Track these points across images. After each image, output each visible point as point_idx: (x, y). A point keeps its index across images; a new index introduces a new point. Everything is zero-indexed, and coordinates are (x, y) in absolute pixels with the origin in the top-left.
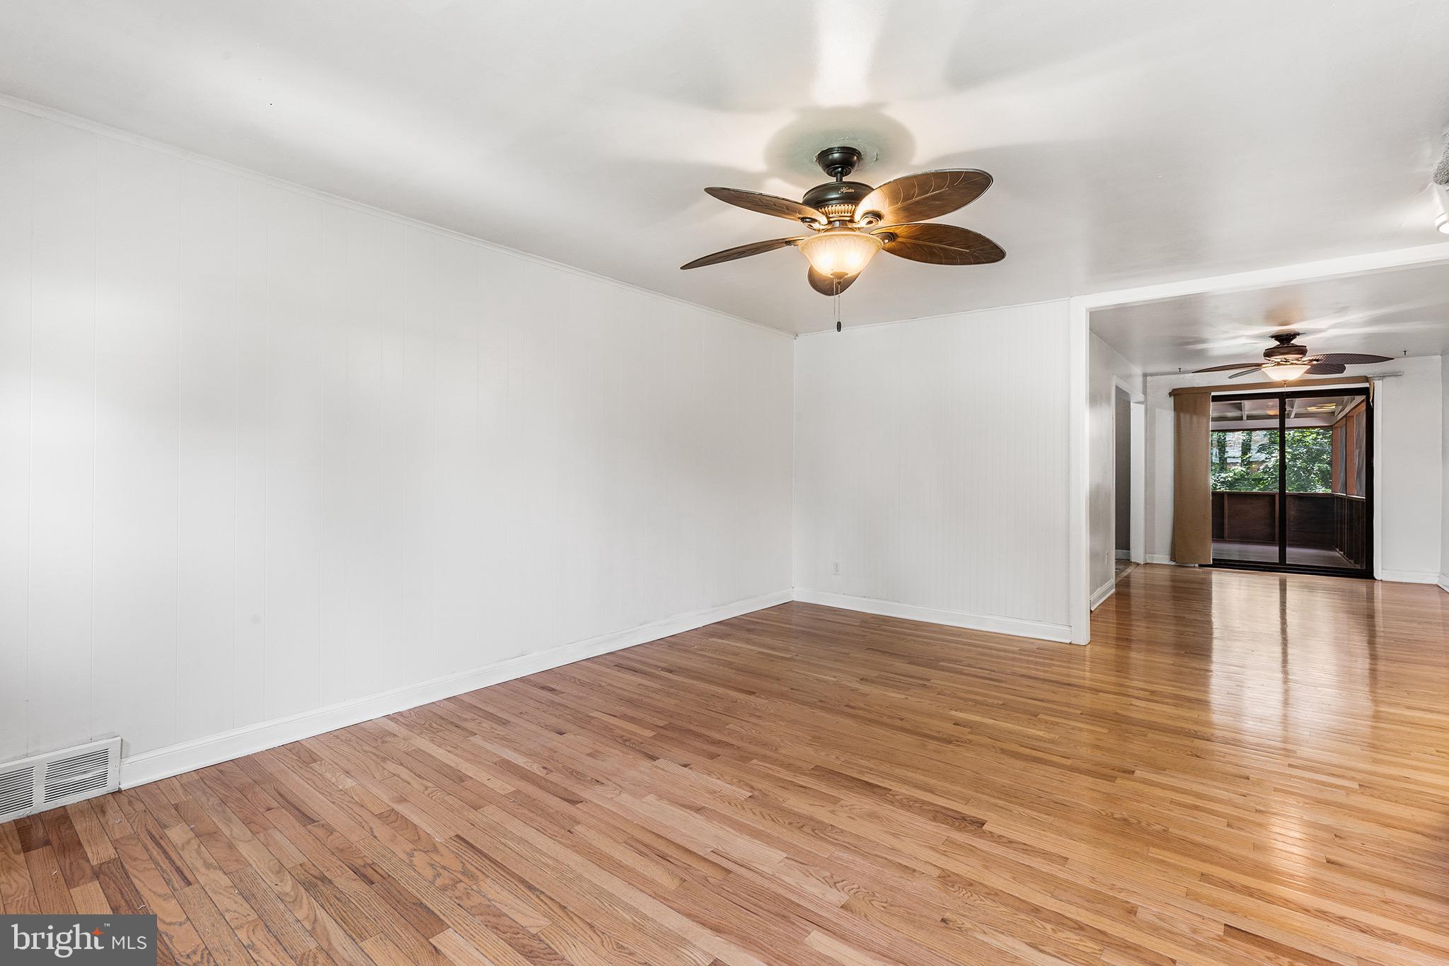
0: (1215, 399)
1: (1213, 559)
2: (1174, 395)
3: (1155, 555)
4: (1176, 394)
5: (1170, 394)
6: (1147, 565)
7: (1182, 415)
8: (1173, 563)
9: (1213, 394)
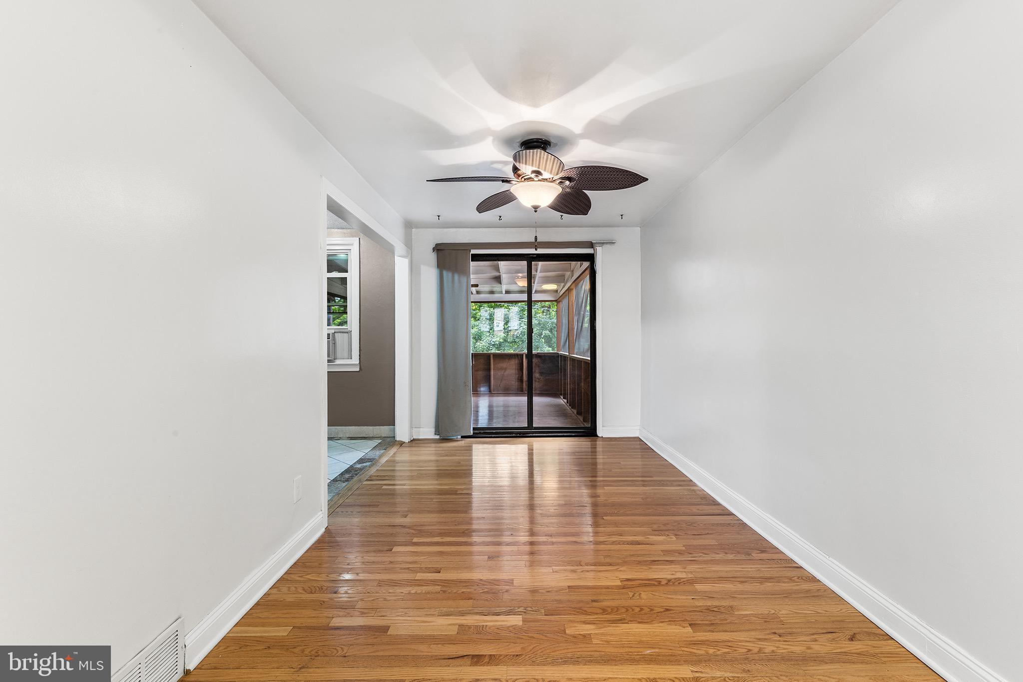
0: (476, 258)
1: (474, 429)
2: (438, 250)
3: (421, 429)
4: (440, 249)
5: (434, 249)
6: (414, 442)
7: (445, 273)
8: (438, 437)
9: (474, 252)
